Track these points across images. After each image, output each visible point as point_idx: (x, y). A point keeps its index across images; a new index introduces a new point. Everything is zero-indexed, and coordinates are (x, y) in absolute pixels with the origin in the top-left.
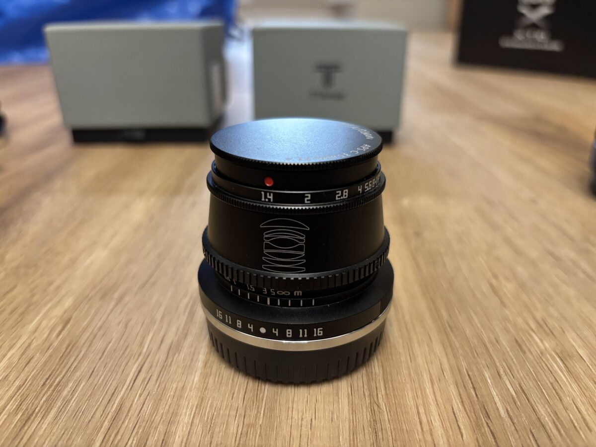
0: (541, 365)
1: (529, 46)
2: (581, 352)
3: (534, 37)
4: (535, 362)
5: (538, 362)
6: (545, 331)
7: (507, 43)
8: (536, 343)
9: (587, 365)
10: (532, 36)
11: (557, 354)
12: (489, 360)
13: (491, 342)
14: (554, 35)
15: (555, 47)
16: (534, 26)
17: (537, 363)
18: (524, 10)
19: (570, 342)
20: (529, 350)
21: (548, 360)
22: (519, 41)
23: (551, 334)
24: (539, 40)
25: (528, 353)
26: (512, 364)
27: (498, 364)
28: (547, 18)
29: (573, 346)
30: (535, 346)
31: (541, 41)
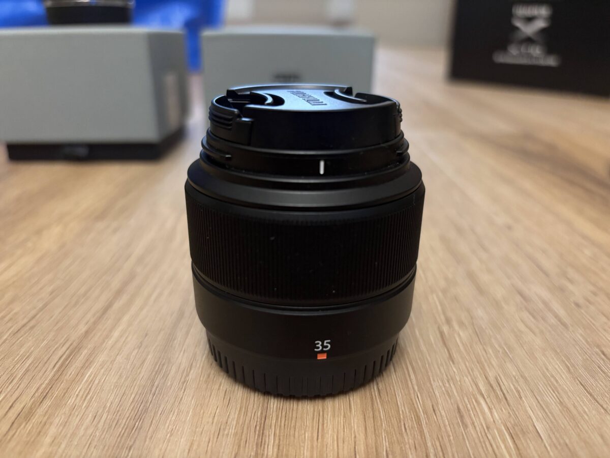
0: (484, 445)
1: (524, 61)
2: (539, 427)
3: (529, 52)
4: (477, 441)
5: (482, 440)
6: (497, 396)
7: (501, 58)
8: (483, 413)
9: (545, 446)
10: (527, 50)
11: (508, 429)
12: (419, 437)
13: (425, 412)
14: (550, 50)
15: (551, 61)
16: (529, 41)
17: (480, 442)
18: (518, 24)
19: (526, 412)
20: (473, 423)
21: (494, 438)
22: (513, 56)
23: (504, 400)
24: (535, 55)
25: (470, 427)
26: (448, 445)
27: (429, 444)
28: (543, 31)
29: (530, 417)
30: (481, 418)
31: (537, 55)
